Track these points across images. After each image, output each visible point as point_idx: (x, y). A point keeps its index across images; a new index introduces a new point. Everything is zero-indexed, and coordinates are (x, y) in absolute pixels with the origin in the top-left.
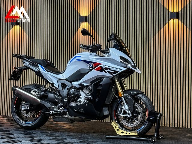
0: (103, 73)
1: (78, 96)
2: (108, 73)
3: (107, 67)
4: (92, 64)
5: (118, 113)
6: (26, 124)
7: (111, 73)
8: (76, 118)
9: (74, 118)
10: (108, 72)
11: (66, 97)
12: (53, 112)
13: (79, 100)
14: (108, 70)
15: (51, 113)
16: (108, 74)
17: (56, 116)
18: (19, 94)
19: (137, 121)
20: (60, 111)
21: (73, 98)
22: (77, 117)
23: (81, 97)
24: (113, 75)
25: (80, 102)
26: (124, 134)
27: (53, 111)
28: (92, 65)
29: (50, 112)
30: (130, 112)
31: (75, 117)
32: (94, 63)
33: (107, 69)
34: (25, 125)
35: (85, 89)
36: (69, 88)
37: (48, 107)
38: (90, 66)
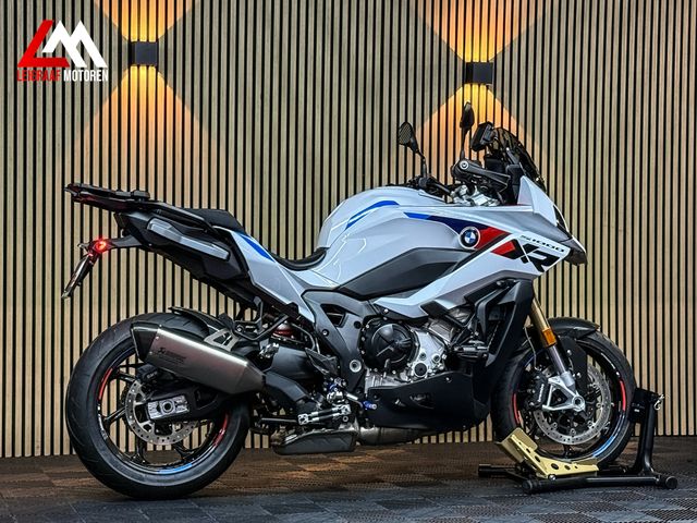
0: (517, 265)
1: (410, 350)
2: (530, 263)
3: (531, 242)
4: (475, 232)
5: (539, 401)
6: (163, 478)
7: (538, 264)
8: (387, 434)
9: (380, 432)
10: (532, 259)
11: (355, 356)
12: (310, 418)
13: (415, 364)
14: (532, 254)
15: (303, 419)
16: (530, 268)
17: (308, 430)
18: (168, 353)
19: (594, 424)
20: (340, 411)
21: (392, 356)
22: (391, 430)
23: (422, 351)
24: (542, 270)
25: (421, 369)
26: (562, 471)
27: (313, 414)
28: (473, 236)
29: (302, 416)
30: (578, 395)
31: (385, 431)
32: (481, 227)
33: (529, 248)
34: (158, 481)
35: (434, 322)
36: (361, 320)
37: (295, 399)
38: (467, 240)
